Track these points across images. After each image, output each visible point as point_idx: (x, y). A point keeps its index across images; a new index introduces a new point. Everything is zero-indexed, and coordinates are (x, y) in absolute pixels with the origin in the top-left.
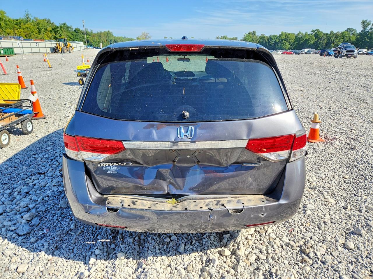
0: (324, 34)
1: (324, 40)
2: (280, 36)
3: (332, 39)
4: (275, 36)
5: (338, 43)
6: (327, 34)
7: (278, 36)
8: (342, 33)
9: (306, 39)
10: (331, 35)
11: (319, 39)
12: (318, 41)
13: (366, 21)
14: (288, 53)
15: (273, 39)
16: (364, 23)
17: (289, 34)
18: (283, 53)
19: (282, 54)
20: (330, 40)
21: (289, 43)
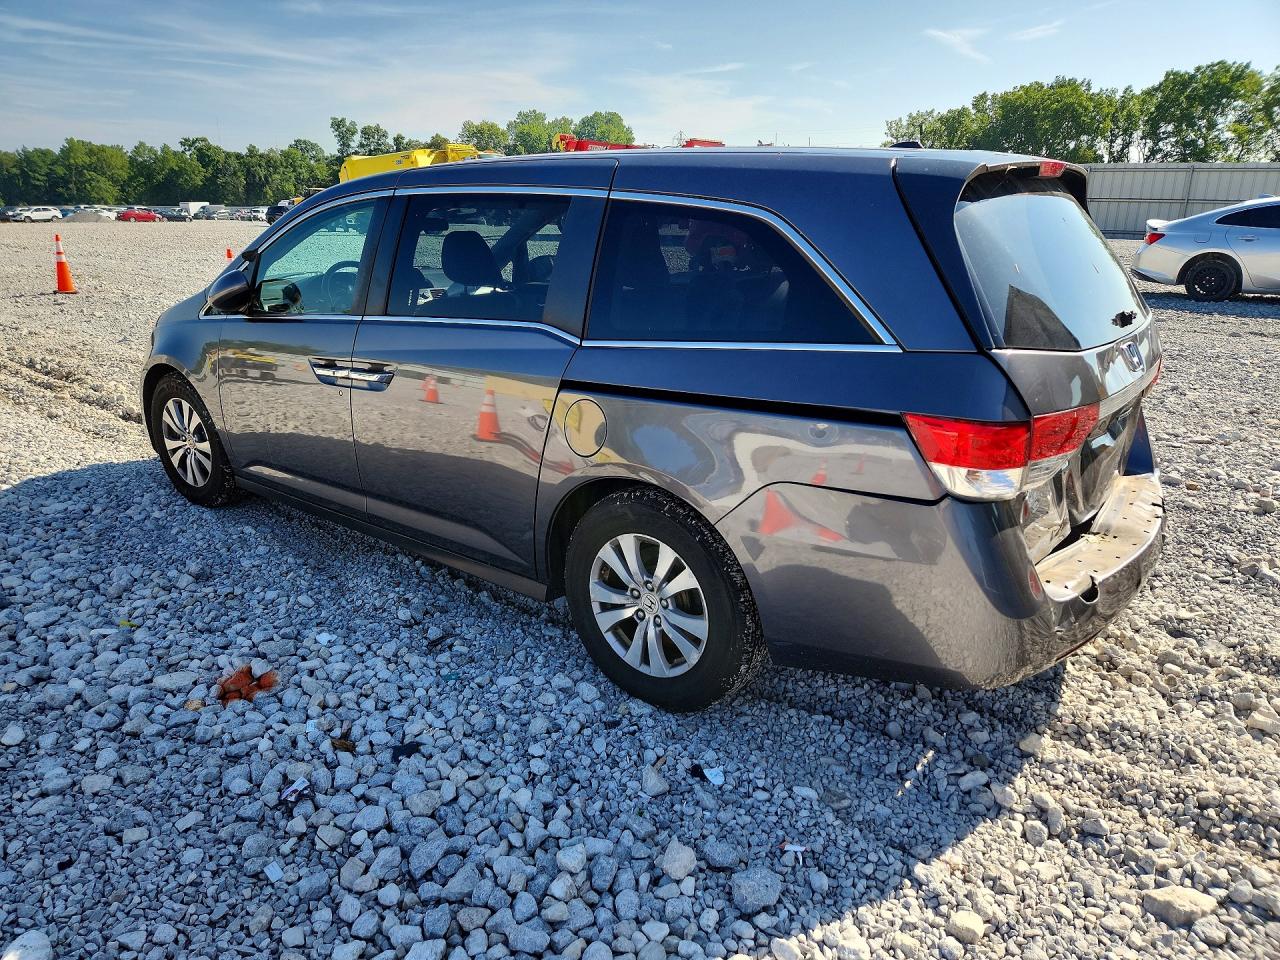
0: (228, 155)
1: (235, 173)
2: (67, 152)
3: (262, 173)
4: (45, 153)
5: (283, 187)
6: (238, 156)
7: (57, 151)
8: (286, 155)
9: (172, 169)
10: (254, 160)
11: (217, 171)
12: (215, 176)
13: (343, 120)
14: (140, 218)
15: (41, 164)
16: (338, 126)
17: (102, 149)
18: (122, 217)
19: (119, 218)
20: (254, 176)
21: (114, 180)
